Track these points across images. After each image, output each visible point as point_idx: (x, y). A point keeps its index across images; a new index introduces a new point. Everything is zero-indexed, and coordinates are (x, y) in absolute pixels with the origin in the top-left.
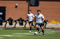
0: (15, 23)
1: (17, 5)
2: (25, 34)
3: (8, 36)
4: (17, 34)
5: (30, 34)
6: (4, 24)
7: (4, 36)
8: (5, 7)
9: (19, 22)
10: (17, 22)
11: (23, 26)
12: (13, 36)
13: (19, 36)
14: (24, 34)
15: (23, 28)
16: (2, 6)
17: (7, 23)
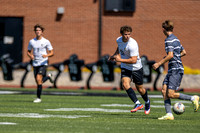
0: (55, 73)
1: (61, 10)
2: (89, 110)
3: (33, 116)
4: (62, 109)
5: (106, 111)
6: (18, 75)
7: (18, 116)
8: (21, 19)
9: (69, 70)
10: (62, 68)
11: (82, 83)
12: (48, 116)
13: (70, 117)
14: (86, 110)
15: (82, 88)
16: (12, 14)
17: (27, 72)
